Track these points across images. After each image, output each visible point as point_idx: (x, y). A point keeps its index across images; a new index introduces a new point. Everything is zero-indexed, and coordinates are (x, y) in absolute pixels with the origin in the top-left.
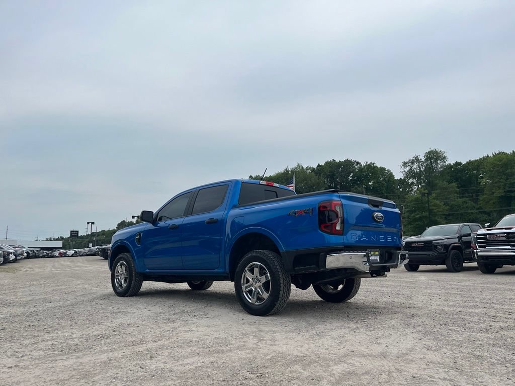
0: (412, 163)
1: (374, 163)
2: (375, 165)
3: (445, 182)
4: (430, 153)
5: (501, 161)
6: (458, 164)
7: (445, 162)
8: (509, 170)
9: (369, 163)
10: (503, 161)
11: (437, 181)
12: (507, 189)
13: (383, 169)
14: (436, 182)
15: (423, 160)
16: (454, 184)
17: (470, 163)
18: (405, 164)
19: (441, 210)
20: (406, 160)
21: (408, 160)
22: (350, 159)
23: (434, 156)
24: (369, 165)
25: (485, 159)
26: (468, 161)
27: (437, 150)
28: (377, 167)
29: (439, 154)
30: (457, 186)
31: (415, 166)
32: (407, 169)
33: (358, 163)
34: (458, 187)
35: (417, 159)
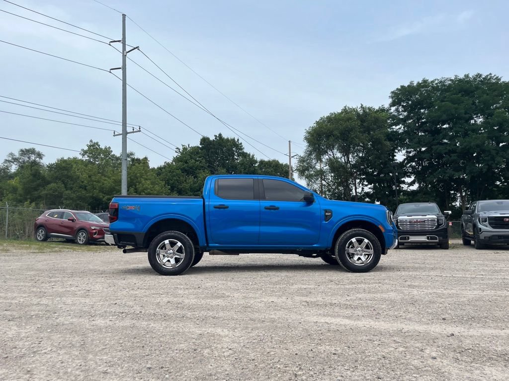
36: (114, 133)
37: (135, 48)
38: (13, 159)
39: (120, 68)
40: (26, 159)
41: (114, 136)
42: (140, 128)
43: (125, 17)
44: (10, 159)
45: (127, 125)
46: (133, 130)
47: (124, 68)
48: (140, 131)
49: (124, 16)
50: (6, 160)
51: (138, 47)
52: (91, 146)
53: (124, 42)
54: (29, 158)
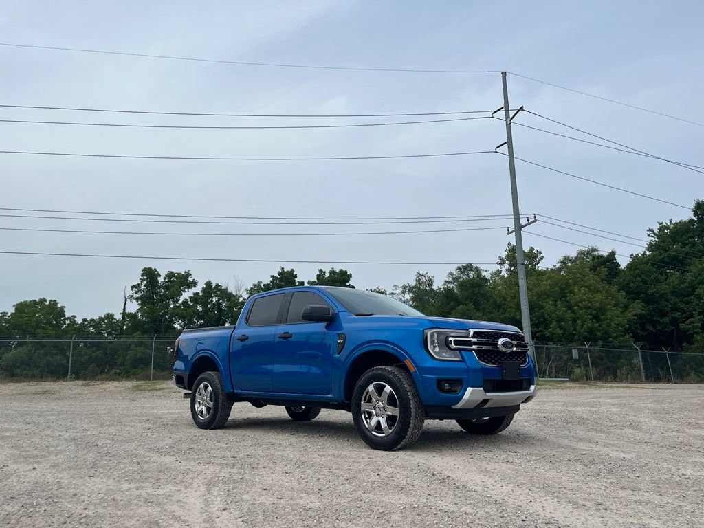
36: (508, 230)
37: (519, 111)
38: (453, 279)
39: (505, 143)
40: (465, 277)
41: (508, 234)
42: (535, 217)
43: (506, 75)
44: (450, 280)
45: (520, 216)
46: (528, 220)
47: (509, 142)
48: (535, 221)
49: (504, 74)
50: (446, 281)
51: (522, 107)
52: (510, 250)
53: (506, 107)
54: (468, 275)
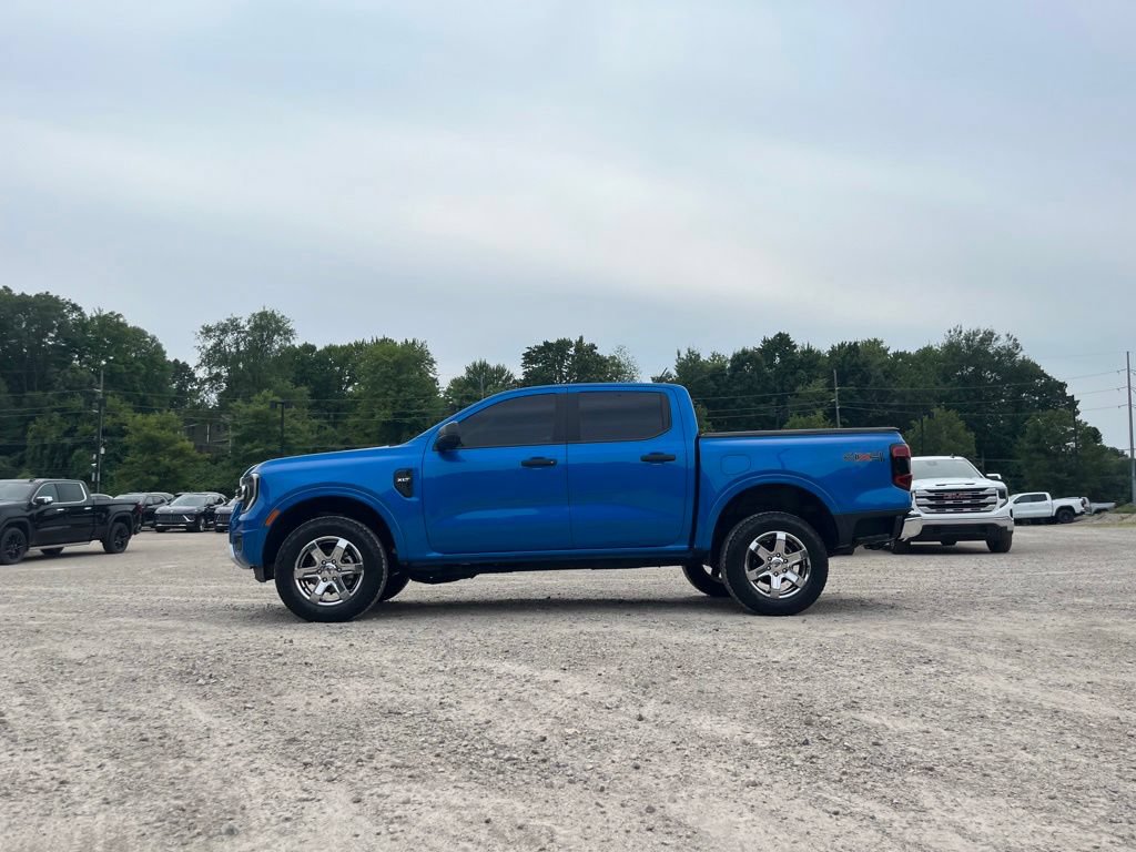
0: (224, 331)
1: (119, 316)
2: (121, 320)
3: (288, 383)
4: (263, 315)
5: (391, 356)
6: (309, 348)
7: (288, 340)
8: (405, 376)
9: (105, 312)
10: (395, 358)
11: (273, 379)
12: (399, 409)
13: (138, 334)
14: (271, 379)
15: (247, 329)
16: (304, 388)
17: (330, 350)
18: (207, 331)
19: (301, 440)
20: (212, 323)
21: (215, 324)
22: (53, 294)
23: (267, 325)
24: (106, 316)
25: (359, 347)
26: (327, 345)
27: (276, 313)
28: (126, 325)
29: (277, 322)
30: (309, 392)
31: (229, 339)
32: (210, 343)
33: (75, 308)
34: (312, 396)
35: (233, 326)
